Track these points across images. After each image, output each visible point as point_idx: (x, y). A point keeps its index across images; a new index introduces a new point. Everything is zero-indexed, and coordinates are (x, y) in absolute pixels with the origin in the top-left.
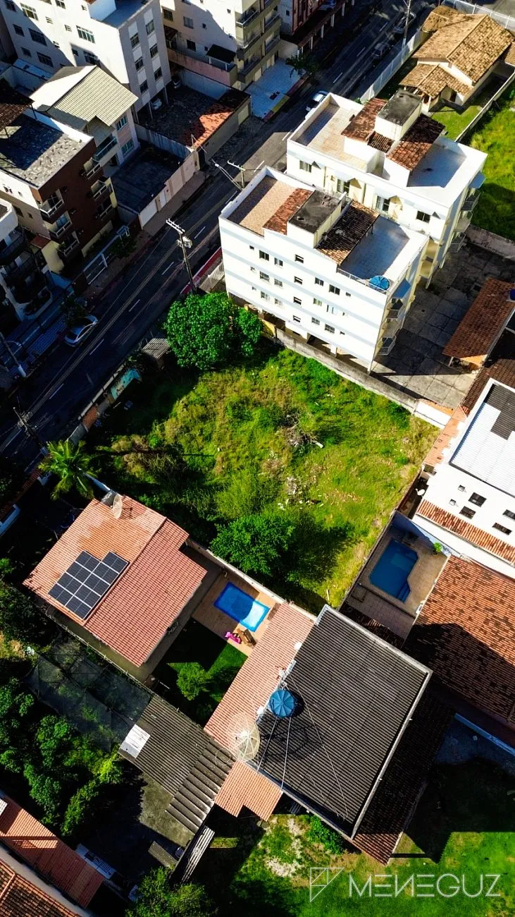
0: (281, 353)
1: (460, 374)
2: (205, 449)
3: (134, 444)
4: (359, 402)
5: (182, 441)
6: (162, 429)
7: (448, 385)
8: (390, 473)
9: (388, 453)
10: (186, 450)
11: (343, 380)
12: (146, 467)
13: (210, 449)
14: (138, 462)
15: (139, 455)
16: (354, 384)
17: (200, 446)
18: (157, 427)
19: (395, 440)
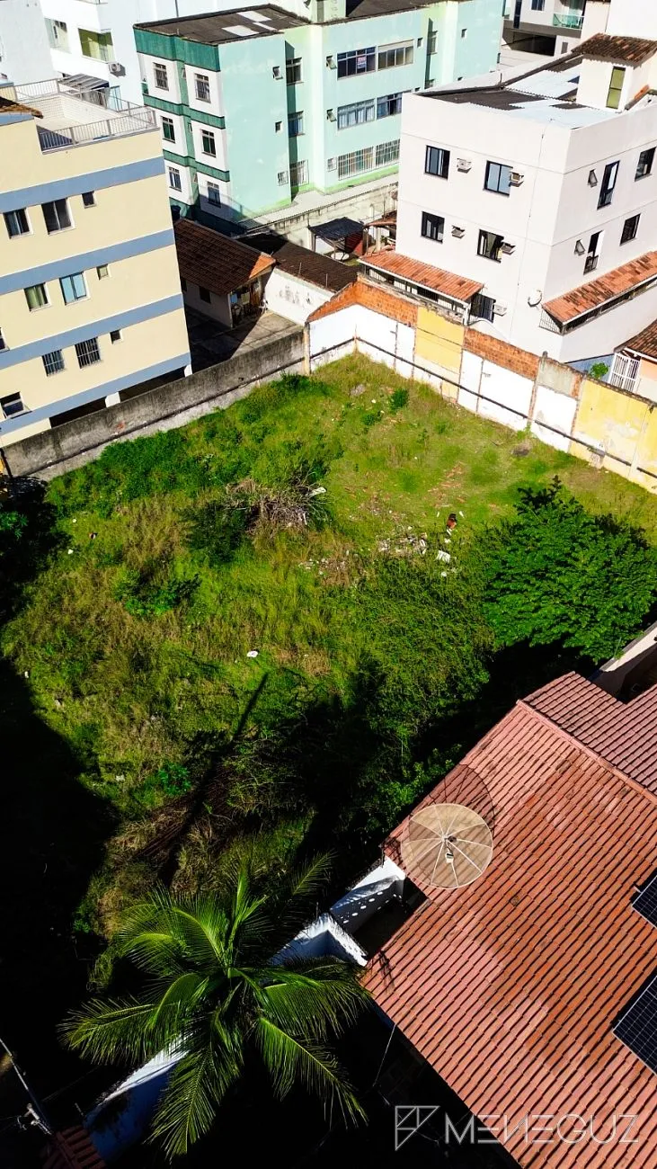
0: (51, 497)
1: (255, 323)
2: (237, 686)
3: (139, 856)
4: (242, 427)
5: (190, 725)
6: (124, 767)
7: (269, 336)
8: (416, 425)
9: (372, 419)
10: (222, 726)
11: (186, 428)
12: (249, 825)
13: (244, 671)
14: (217, 849)
15: (195, 835)
16: (203, 418)
17: (225, 690)
18: (106, 777)
19: (349, 406)
